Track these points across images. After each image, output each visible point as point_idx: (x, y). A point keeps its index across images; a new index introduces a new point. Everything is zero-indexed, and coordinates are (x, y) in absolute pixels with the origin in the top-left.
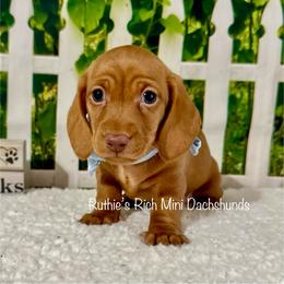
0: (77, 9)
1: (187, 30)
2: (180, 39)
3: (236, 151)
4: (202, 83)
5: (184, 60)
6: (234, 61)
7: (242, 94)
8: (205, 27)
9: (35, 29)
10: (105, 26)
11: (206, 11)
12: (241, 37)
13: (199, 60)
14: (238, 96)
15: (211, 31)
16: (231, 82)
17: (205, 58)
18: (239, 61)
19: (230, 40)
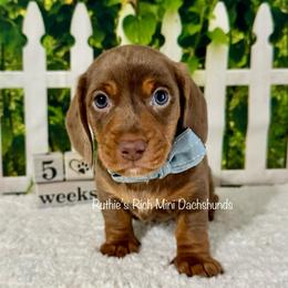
0: (131, 27)
1: (231, 40)
2: (225, 49)
3: (278, 148)
4: (246, 88)
5: (230, 67)
6: (274, 67)
7: (282, 96)
8: (247, 37)
9: (94, 48)
10: (157, 42)
11: (248, 22)
12: (279, 45)
13: (243, 67)
14: (279, 98)
15: (253, 41)
16: (272, 86)
17: (248, 65)
18: (279, 66)
19: (270, 48)
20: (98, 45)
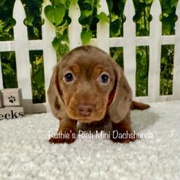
1: (111, 20)
2: (108, 25)
3: (142, 84)
4: (121, 49)
5: (111, 37)
6: (137, 35)
7: (143, 53)
8: (120, 18)
10: (67, 21)
11: (120, 9)
12: (140, 22)
13: (119, 36)
14: (141, 54)
15: (124, 20)
16: (137, 47)
17: (122, 35)
18: (140, 35)
19: (134, 24)
20: (30, 24)
